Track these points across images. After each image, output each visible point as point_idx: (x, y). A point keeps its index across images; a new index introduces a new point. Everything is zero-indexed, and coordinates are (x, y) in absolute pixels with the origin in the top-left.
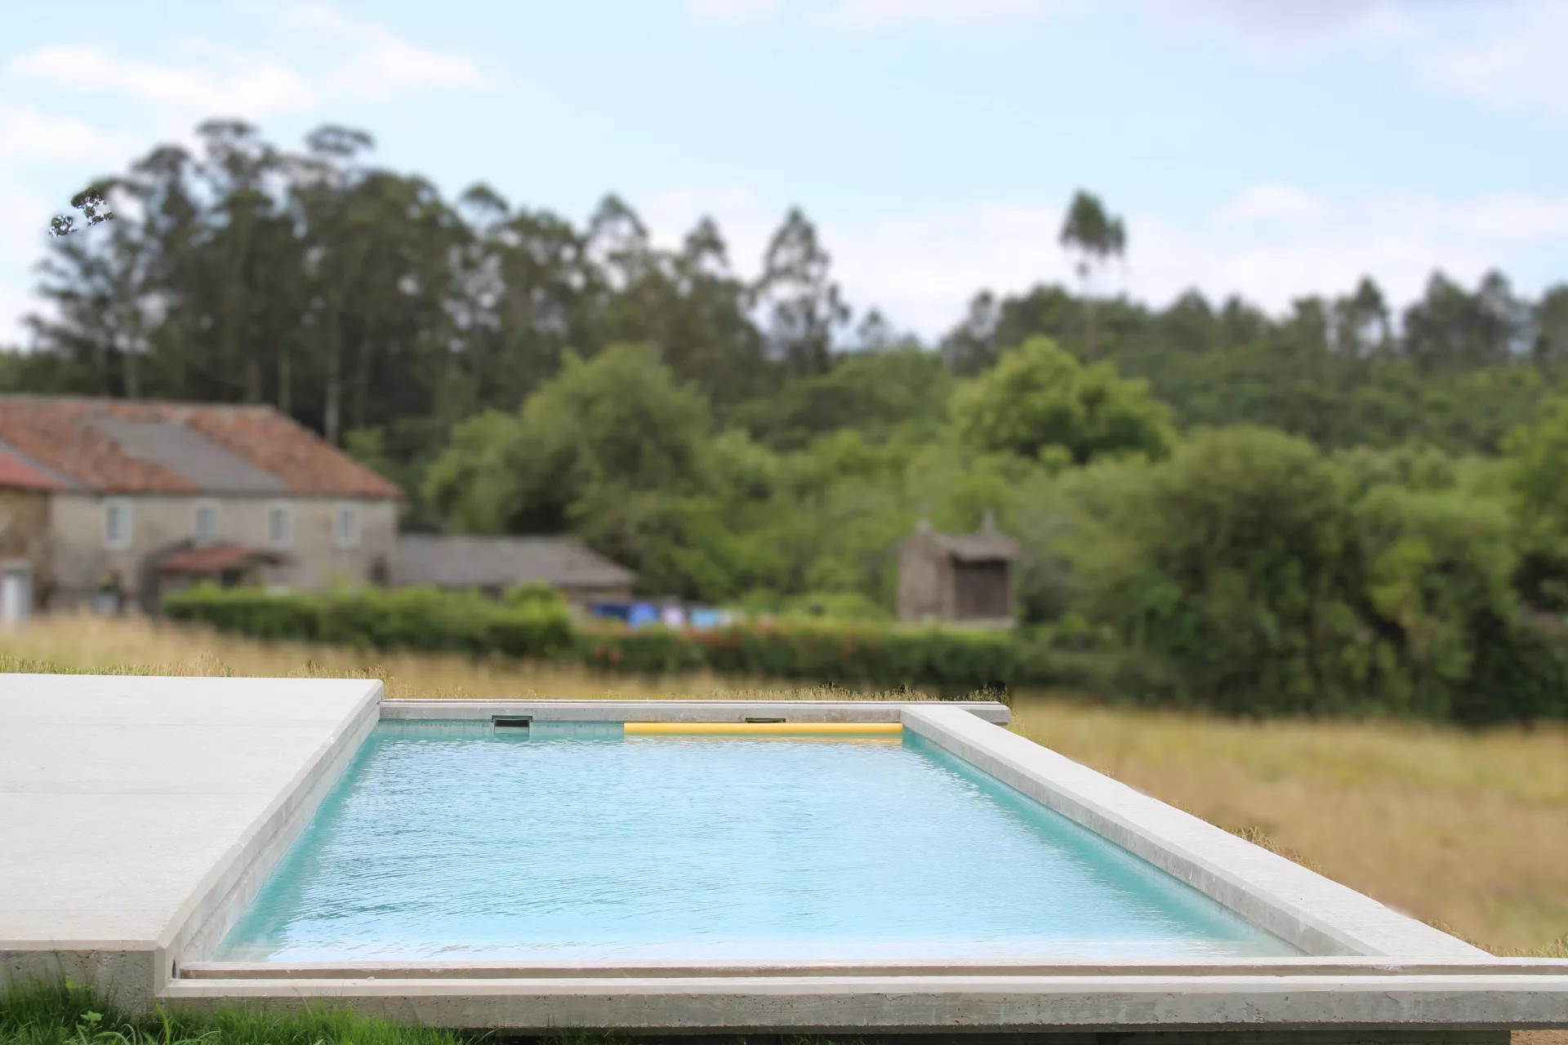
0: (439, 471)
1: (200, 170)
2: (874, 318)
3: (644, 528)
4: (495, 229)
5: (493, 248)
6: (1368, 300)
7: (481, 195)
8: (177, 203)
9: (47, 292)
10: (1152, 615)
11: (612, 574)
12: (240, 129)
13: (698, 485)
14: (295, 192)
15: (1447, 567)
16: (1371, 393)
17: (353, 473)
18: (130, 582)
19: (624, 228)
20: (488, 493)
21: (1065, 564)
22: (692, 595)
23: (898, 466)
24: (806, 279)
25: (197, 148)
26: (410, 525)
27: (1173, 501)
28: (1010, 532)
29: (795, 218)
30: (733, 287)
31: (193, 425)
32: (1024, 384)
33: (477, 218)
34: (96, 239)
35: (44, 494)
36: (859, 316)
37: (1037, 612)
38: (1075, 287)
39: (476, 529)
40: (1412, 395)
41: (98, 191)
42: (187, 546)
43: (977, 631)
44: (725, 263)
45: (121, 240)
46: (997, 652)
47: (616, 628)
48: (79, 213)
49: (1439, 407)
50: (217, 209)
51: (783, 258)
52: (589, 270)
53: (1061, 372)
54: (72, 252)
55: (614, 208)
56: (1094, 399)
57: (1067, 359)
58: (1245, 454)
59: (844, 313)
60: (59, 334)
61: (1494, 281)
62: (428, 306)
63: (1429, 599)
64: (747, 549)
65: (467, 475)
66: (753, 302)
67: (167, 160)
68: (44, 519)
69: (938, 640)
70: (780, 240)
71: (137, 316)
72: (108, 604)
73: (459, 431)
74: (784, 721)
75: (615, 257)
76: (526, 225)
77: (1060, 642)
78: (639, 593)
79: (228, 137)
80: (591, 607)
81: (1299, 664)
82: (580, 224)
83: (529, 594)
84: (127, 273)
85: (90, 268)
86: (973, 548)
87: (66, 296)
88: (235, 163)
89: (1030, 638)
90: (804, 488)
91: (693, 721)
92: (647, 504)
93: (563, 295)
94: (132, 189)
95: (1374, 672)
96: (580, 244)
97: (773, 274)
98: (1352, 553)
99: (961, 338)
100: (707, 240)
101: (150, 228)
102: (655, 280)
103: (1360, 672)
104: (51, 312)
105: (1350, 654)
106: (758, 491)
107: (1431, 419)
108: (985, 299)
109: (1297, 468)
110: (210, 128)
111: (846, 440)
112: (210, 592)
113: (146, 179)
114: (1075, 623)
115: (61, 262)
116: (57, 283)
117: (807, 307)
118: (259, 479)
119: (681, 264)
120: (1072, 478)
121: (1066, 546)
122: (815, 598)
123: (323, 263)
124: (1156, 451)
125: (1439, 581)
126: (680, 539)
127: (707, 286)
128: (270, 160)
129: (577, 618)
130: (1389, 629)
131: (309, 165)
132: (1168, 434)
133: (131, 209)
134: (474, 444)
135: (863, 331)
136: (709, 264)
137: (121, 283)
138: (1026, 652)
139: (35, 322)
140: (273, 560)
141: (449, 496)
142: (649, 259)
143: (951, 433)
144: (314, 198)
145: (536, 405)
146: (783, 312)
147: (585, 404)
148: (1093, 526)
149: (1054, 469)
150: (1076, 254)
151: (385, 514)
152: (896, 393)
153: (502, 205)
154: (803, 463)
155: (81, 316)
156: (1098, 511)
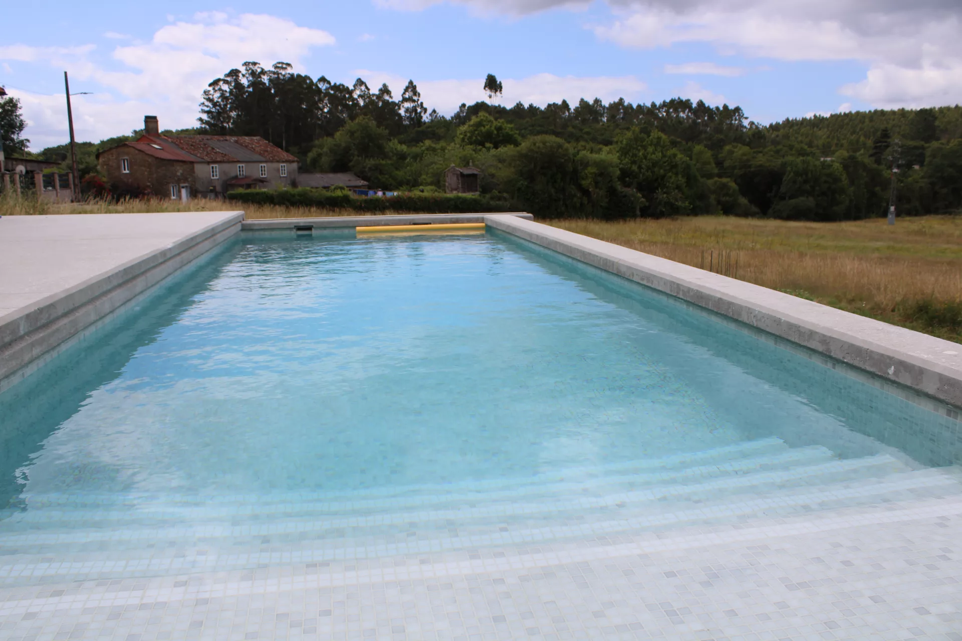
0: (311, 155)
1: (243, 75)
2: (434, 111)
3: (370, 169)
4: (327, 89)
5: (327, 94)
6: (565, 105)
7: (323, 79)
8: (239, 86)
9: (204, 111)
10: (519, 189)
11: (362, 183)
12: (255, 64)
13: (385, 156)
14: (270, 80)
15: (601, 174)
16: (570, 129)
17: (284, 155)
18: (219, 188)
19: (363, 88)
20: (325, 160)
21: (493, 176)
22: (385, 188)
23: (443, 149)
24: (414, 101)
25: (243, 70)
26: (303, 169)
27: (522, 156)
28: (477, 166)
29: (411, 83)
30: (394, 104)
31: (236, 142)
32: (480, 124)
33: (323, 86)
34: (216, 96)
35: (192, 163)
36: (429, 111)
37: (485, 190)
38: (489, 102)
39: (323, 171)
40: (581, 130)
41: (215, 83)
42: (236, 177)
43: (469, 195)
44: (391, 97)
45: (223, 96)
46: (475, 201)
47: (364, 197)
48: (211, 89)
49: (588, 133)
50: (249, 87)
51: (407, 96)
52: (353, 100)
53: (490, 121)
54: (209, 100)
55: (360, 82)
56: (499, 129)
57: (492, 118)
58: (544, 143)
59: (425, 110)
60: (207, 123)
61: (597, 101)
62: (309, 112)
63: (596, 183)
64: (400, 174)
65: (320, 155)
66: (399, 109)
67: (234, 73)
68: (193, 170)
69: (459, 198)
70: (406, 90)
71: (229, 117)
72: (213, 195)
73: (317, 142)
74: (430, 224)
75: (360, 96)
76: (336, 88)
77: (492, 198)
78: (370, 188)
79: (251, 66)
80: (355, 191)
81: (561, 202)
82: (351, 88)
83: (336, 188)
84: (226, 105)
85: (215, 104)
86: (466, 171)
87: (208, 112)
88: (253, 73)
89: (484, 197)
90: (416, 157)
91: (389, 225)
92: (370, 162)
93: (346, 106)
94: (226, 82)
95: (582, 204)
96: (351, 93)
97: (405, 100)
98: (575, 171)
99: (457, 116)
100: (385, 90)
101: (231, 92)
102: (372, 102)
103: (578, 205)
104: (205, 117)
105: (575, 199)
106: (402, 157)
107: (586, 136)
108: (464, 105)
109: (560, 146)
110: (246, 64)
111: (428, 143)
112: (241, 190)
113: (229, 79)
114: (495, 192)
115: (207, 103)
116: (206, 109)
117: (414, 109)
118: (257, 157)
119: (379, 97)
120: (493, 152)
121: (492, 171)
122: (421, 187)
123: (279, 101)
124: (517, 144)
125: (599, 179)
126: (381, 173)
127: (386, 103)
128: (263, 72)
129: (353, 196)
130: (586, 192)
131: (274, 73)
132: (519, 139)
133: (225, 87)
134: (321, 147)
135: (431, 115)
136: (387, 97)
137: (224, 109)
138: (484, 201)
139: (201, 120)
140: (262, 181)
141: (315, 162)
142: (369, 96)
143: (458, 140)
144: (277, 81)
145: (338, 135)
146: (407, 110)
147: (352, 133)
148: (500, 165)
149: (488, 149)
150: (488, 92)
151: (295, 166)
152: (441, 131)
153: (329, 83)
154: (415, 150)
155: (213, 118)
156: (501, 161)
